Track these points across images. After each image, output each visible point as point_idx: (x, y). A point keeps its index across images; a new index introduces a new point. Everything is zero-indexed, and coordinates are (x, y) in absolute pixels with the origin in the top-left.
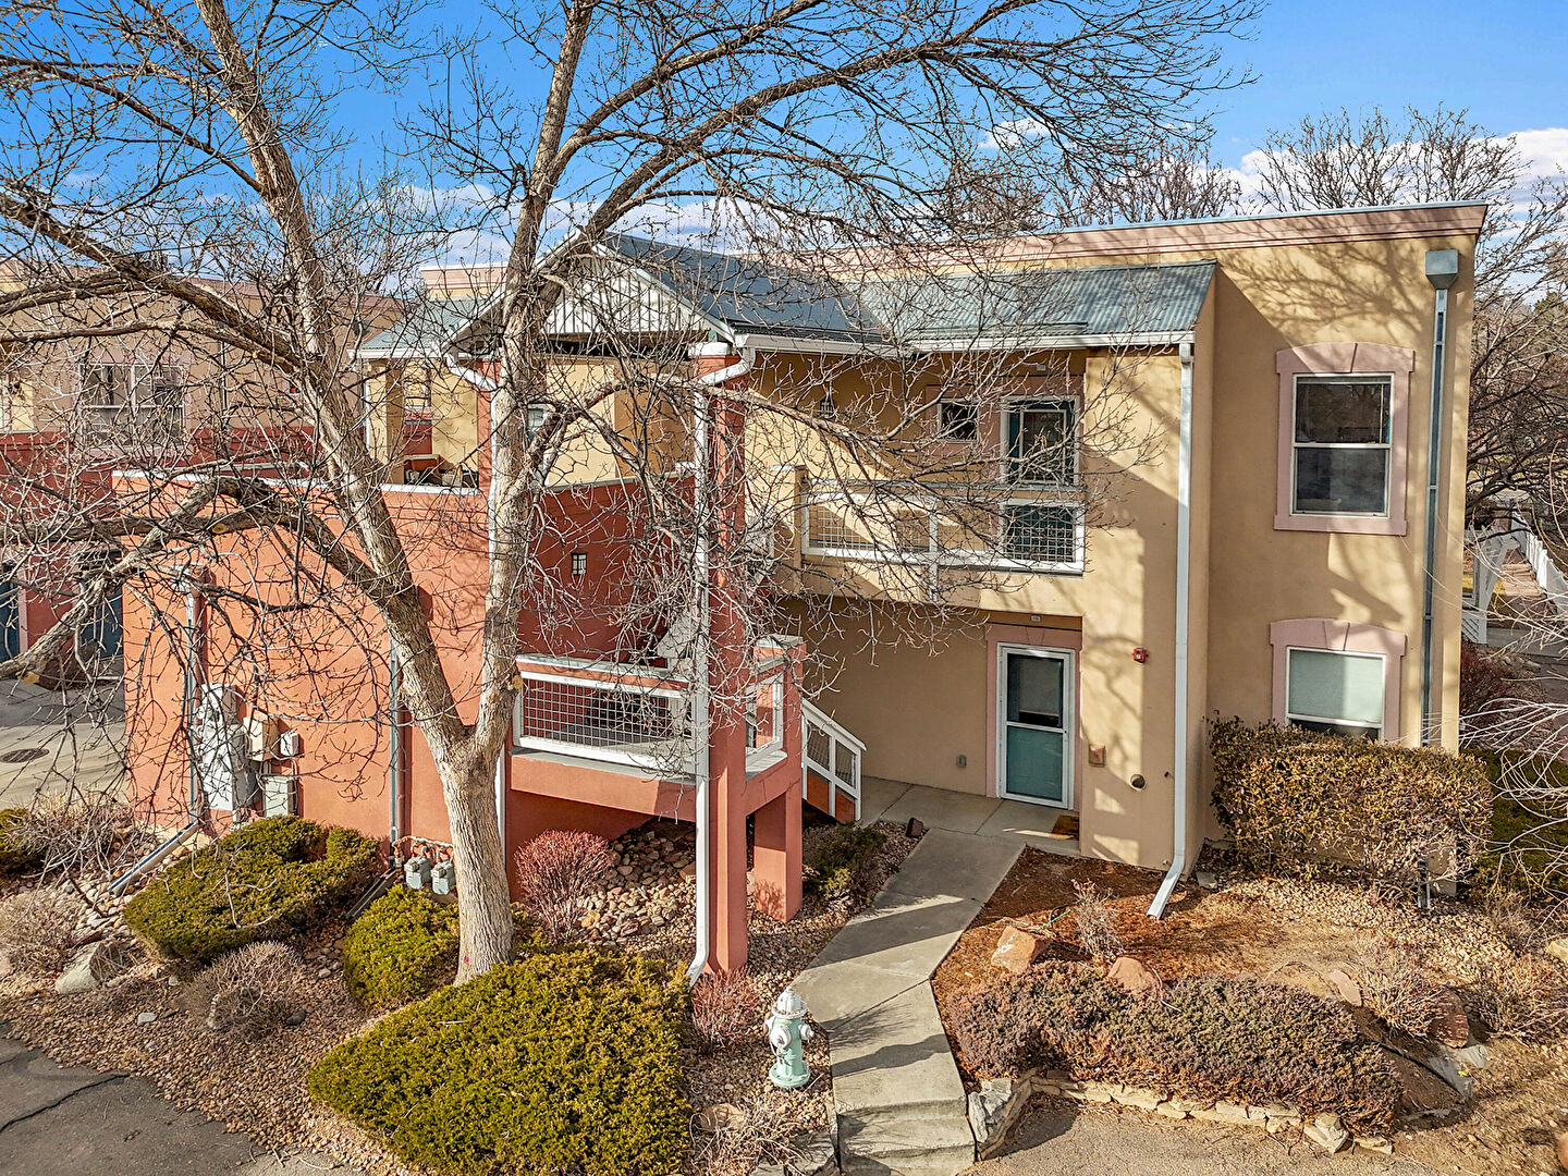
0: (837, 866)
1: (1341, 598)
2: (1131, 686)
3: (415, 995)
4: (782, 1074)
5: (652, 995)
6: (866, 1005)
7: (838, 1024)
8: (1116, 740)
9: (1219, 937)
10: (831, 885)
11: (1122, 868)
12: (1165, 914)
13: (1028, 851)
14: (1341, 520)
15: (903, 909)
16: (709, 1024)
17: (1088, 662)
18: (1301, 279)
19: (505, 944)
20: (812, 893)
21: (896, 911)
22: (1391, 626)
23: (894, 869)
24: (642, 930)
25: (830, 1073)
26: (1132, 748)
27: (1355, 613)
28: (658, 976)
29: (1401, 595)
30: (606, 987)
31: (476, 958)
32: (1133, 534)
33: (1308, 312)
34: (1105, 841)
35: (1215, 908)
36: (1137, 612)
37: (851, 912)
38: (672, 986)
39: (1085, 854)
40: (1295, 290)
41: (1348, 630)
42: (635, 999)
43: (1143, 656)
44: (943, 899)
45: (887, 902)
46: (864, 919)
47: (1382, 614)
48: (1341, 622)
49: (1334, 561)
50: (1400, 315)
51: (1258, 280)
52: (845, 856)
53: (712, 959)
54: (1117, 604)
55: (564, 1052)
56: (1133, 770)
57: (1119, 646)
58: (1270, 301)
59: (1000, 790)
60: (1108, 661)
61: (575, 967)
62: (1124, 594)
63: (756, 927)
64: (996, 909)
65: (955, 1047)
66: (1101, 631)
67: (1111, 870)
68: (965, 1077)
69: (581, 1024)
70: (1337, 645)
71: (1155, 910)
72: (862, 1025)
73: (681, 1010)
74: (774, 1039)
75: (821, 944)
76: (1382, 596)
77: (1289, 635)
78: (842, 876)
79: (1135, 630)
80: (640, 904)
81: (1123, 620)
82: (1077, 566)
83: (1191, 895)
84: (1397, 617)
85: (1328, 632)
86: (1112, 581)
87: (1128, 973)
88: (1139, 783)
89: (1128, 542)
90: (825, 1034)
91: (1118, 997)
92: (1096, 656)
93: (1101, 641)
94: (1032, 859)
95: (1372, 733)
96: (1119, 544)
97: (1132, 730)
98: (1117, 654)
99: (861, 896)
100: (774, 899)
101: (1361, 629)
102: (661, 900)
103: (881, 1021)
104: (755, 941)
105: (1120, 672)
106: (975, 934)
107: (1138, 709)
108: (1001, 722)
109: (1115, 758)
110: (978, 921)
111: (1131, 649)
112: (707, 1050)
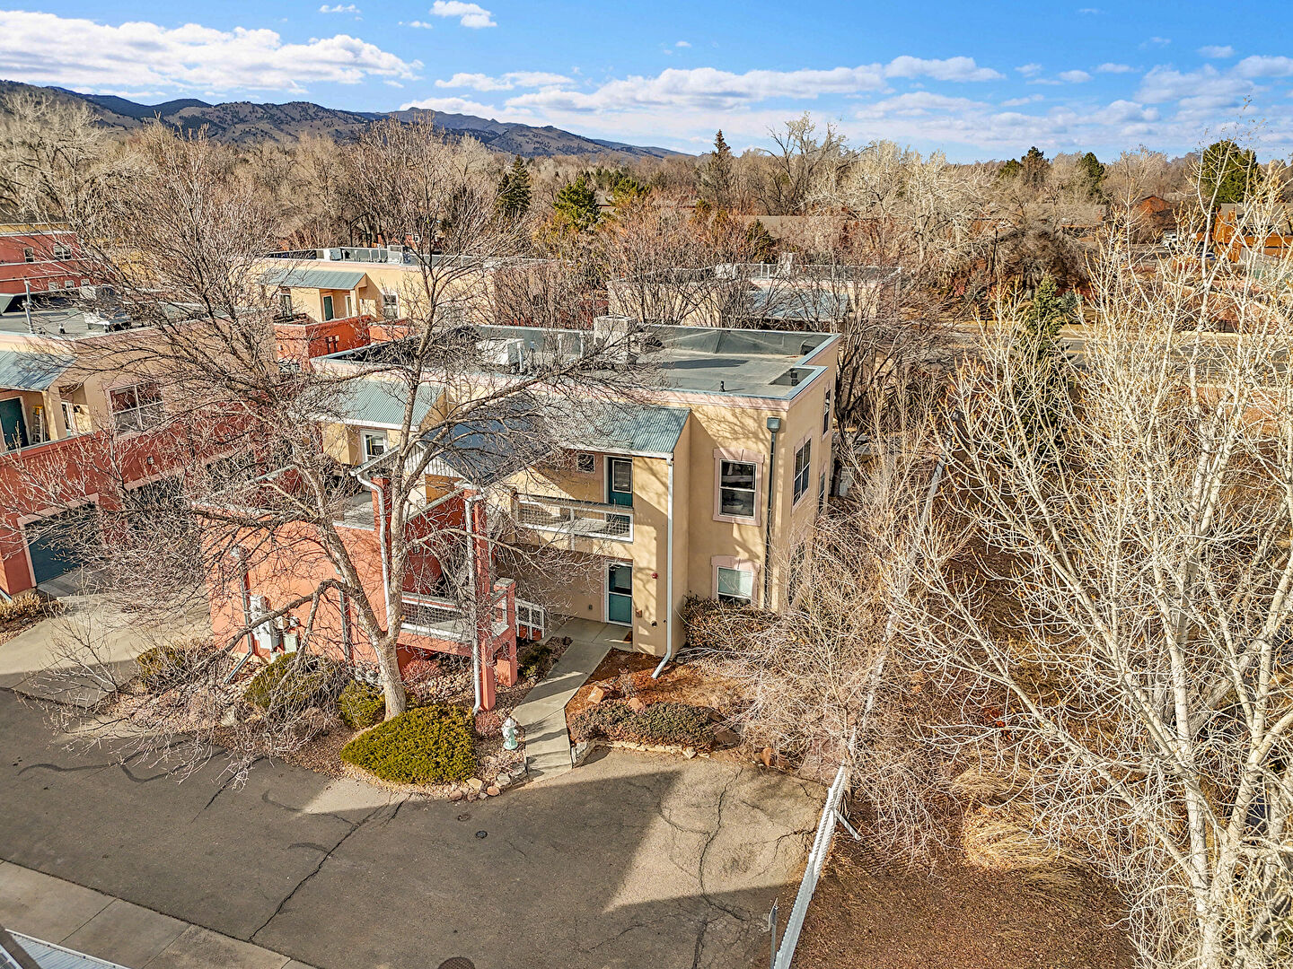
0: (532, 664)
1: (738, 549)
2: (652, 587)
3: (371, 725)
4: (508, 745)
5: (461, 721)
6: (540, 719)
7: (529, 726)
8: (647, 608)
9: (676, 686)
10: (528, 672)
11: (649, 656)
12: (658, 676)
13: (613, 649)
14: (739, 518)
15: (558, 679)
16: (481, 731)
17: (636, 577)
18: (725, 421)
19: (403, 705)
20: (521, 674)
21: (555, 680)
22: (757, 560)
23: (556, 661)
24: (454, 694)
25: (525, 743)
26: (653, 611)
27: (743, 555)
28: (463, 713)
29: (760, 550)
30: (443, 719)
31: (392, 712)
32: (652, 528)
33: (728, 435)
34: (643, 646)
35: (680, 672)
36: (654, 559)
37: (537, 682)
38: (468, 716)
39: (635, 651)
40: (722, 425)
41: (740, 562)
42: (454, 723)
43: (656, 576)
44: (575, 674)
45: (552, 676)
46: (542, 684)
47: (753, 557)
48: (738, 559)
49: (736, 534)
50: (761, 440)
51: (710, 419)
52: (534, 660)
53: (482, 705)
54: (647, 555)
55: (432, 743)
56: (653, 619)
57: (648, 571)
58: (713, 429)
59: (606, 620)
60: (644, 577)
61: (431, 713)
62: (649, 552)
63: (499, 690)
64: (596, 677)
65: (569, 733)
66: (641, 565)
67: (644, 657)
68: (571, 742)
69: (436, 733)
70: (736, 568)
71: (654, 676)
72: (539, 726)
73: (471, 726)
74: (504, 735)
75: (525, 695)
76: (753, 549)
77: (718, 562)
78: (533, 668)
79: (654, 566)
80: (452, 682)
81: (649, 562)
82: (630, 539)
83: (672, 665)
84: (758, 557)
85: (732, 562)
86: (645, 546)
87: (634, 703)
88: (654, 624)
89: (650, 531)
90: (522, 730)
91: (628, 712)
92: (639, 575)
93: (641, 570)
94: (614, 652)
95: (748, 602)
96: (648, 532)
97: (653, 604)
98: (647, 575)
99: (541, 675)
100: (506, 679)
101: (745, 561)
102: (460, 680)
103: (545, 724)
104: (498, 695)
105: (648, 581)
106: (584, 688)
107: (654, 594)
108: (607, 592)
109: (647, 614)
110: (587, 682)
111: (652, 573)
112: (482, 738)
